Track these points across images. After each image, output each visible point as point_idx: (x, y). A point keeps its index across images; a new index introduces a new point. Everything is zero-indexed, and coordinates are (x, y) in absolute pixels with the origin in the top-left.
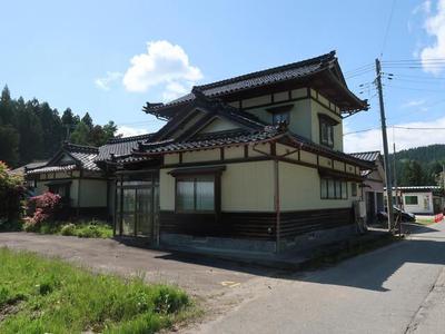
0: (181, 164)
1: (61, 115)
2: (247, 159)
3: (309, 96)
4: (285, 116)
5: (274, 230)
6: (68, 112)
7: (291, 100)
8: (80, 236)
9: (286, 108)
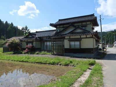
0: (70, 39)
1: (4, 23)
2: (86, 38)
3: (91, 24)
4: (85, 28)
5: (93, 51)
6: (6, 22)
7: (86, 24)
8: (42, 54)
9: (85, 26)
